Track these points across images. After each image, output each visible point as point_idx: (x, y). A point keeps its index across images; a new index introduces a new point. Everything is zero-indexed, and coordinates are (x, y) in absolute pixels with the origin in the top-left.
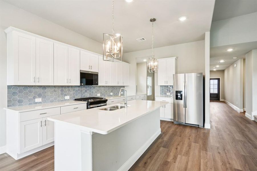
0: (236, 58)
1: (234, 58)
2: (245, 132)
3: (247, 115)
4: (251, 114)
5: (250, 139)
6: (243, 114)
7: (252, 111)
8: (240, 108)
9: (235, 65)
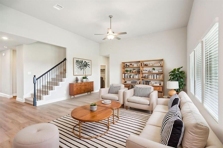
0: (7, 47)
1: (4, 47)
2: (24, 114)
3: (18, 99)
4: (22, 98)
5: (31, 118)
6: (13, 100)
7: (23, 95)
8: (10, 95)
9: (4, 54)
